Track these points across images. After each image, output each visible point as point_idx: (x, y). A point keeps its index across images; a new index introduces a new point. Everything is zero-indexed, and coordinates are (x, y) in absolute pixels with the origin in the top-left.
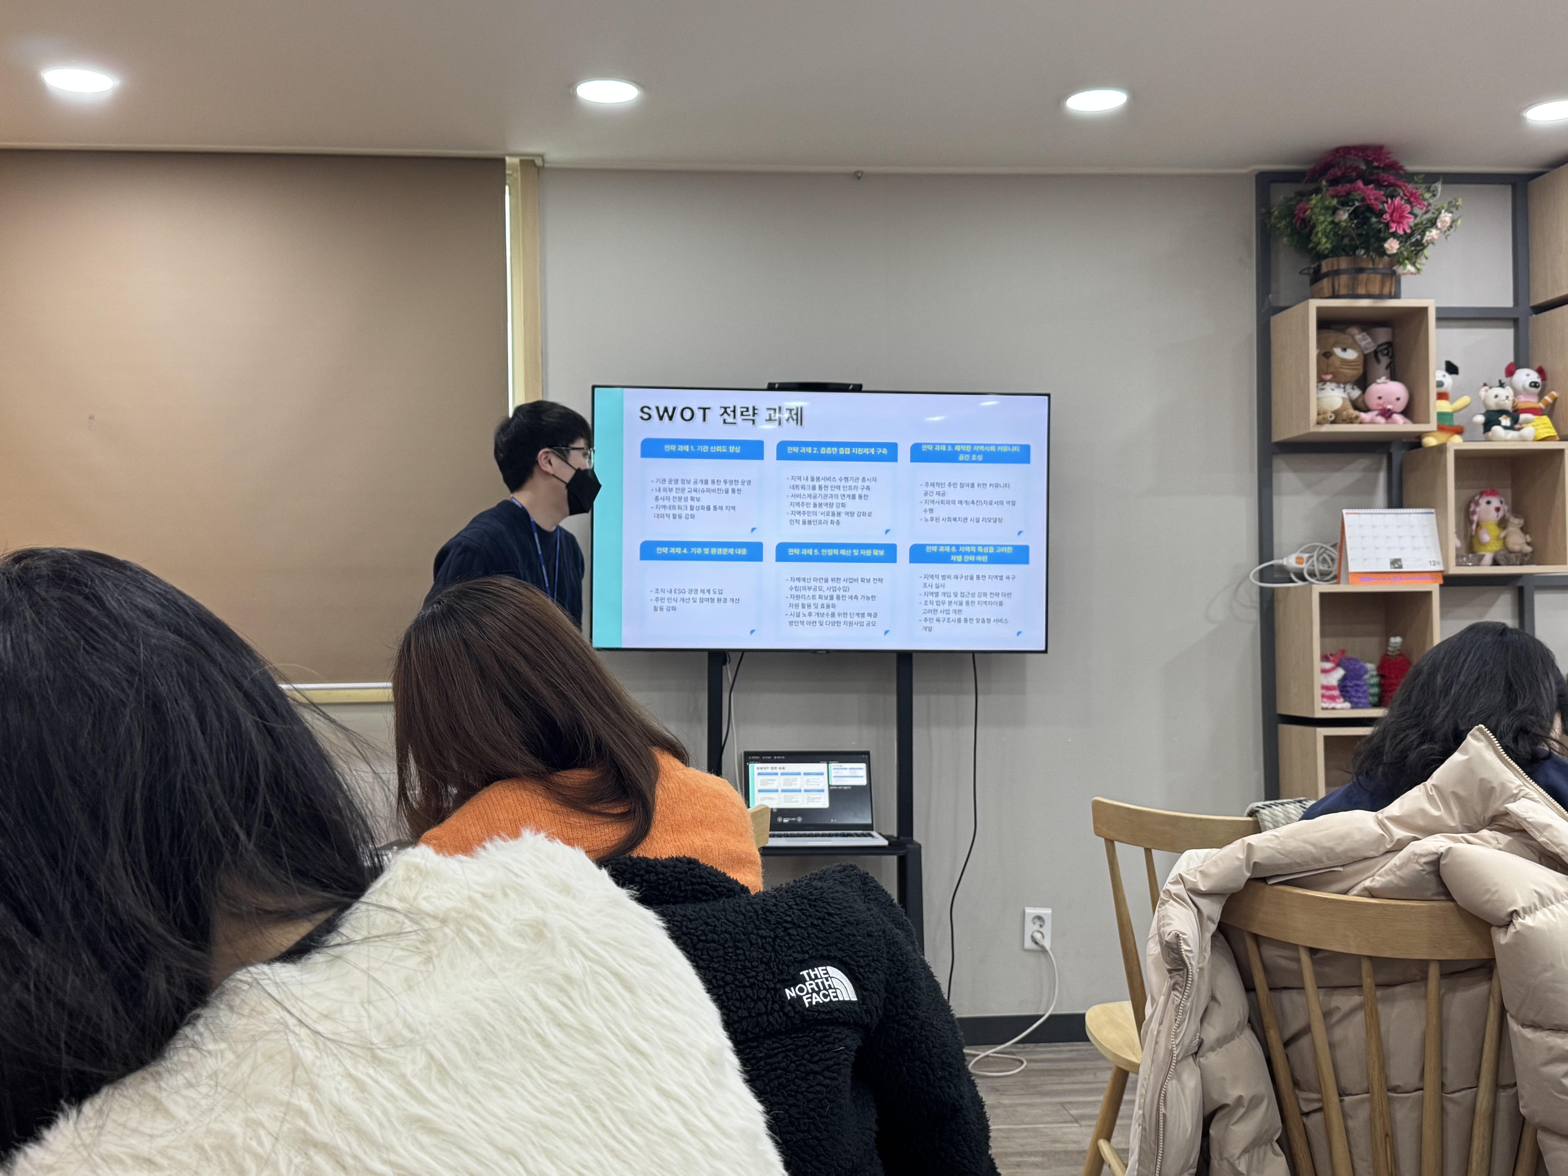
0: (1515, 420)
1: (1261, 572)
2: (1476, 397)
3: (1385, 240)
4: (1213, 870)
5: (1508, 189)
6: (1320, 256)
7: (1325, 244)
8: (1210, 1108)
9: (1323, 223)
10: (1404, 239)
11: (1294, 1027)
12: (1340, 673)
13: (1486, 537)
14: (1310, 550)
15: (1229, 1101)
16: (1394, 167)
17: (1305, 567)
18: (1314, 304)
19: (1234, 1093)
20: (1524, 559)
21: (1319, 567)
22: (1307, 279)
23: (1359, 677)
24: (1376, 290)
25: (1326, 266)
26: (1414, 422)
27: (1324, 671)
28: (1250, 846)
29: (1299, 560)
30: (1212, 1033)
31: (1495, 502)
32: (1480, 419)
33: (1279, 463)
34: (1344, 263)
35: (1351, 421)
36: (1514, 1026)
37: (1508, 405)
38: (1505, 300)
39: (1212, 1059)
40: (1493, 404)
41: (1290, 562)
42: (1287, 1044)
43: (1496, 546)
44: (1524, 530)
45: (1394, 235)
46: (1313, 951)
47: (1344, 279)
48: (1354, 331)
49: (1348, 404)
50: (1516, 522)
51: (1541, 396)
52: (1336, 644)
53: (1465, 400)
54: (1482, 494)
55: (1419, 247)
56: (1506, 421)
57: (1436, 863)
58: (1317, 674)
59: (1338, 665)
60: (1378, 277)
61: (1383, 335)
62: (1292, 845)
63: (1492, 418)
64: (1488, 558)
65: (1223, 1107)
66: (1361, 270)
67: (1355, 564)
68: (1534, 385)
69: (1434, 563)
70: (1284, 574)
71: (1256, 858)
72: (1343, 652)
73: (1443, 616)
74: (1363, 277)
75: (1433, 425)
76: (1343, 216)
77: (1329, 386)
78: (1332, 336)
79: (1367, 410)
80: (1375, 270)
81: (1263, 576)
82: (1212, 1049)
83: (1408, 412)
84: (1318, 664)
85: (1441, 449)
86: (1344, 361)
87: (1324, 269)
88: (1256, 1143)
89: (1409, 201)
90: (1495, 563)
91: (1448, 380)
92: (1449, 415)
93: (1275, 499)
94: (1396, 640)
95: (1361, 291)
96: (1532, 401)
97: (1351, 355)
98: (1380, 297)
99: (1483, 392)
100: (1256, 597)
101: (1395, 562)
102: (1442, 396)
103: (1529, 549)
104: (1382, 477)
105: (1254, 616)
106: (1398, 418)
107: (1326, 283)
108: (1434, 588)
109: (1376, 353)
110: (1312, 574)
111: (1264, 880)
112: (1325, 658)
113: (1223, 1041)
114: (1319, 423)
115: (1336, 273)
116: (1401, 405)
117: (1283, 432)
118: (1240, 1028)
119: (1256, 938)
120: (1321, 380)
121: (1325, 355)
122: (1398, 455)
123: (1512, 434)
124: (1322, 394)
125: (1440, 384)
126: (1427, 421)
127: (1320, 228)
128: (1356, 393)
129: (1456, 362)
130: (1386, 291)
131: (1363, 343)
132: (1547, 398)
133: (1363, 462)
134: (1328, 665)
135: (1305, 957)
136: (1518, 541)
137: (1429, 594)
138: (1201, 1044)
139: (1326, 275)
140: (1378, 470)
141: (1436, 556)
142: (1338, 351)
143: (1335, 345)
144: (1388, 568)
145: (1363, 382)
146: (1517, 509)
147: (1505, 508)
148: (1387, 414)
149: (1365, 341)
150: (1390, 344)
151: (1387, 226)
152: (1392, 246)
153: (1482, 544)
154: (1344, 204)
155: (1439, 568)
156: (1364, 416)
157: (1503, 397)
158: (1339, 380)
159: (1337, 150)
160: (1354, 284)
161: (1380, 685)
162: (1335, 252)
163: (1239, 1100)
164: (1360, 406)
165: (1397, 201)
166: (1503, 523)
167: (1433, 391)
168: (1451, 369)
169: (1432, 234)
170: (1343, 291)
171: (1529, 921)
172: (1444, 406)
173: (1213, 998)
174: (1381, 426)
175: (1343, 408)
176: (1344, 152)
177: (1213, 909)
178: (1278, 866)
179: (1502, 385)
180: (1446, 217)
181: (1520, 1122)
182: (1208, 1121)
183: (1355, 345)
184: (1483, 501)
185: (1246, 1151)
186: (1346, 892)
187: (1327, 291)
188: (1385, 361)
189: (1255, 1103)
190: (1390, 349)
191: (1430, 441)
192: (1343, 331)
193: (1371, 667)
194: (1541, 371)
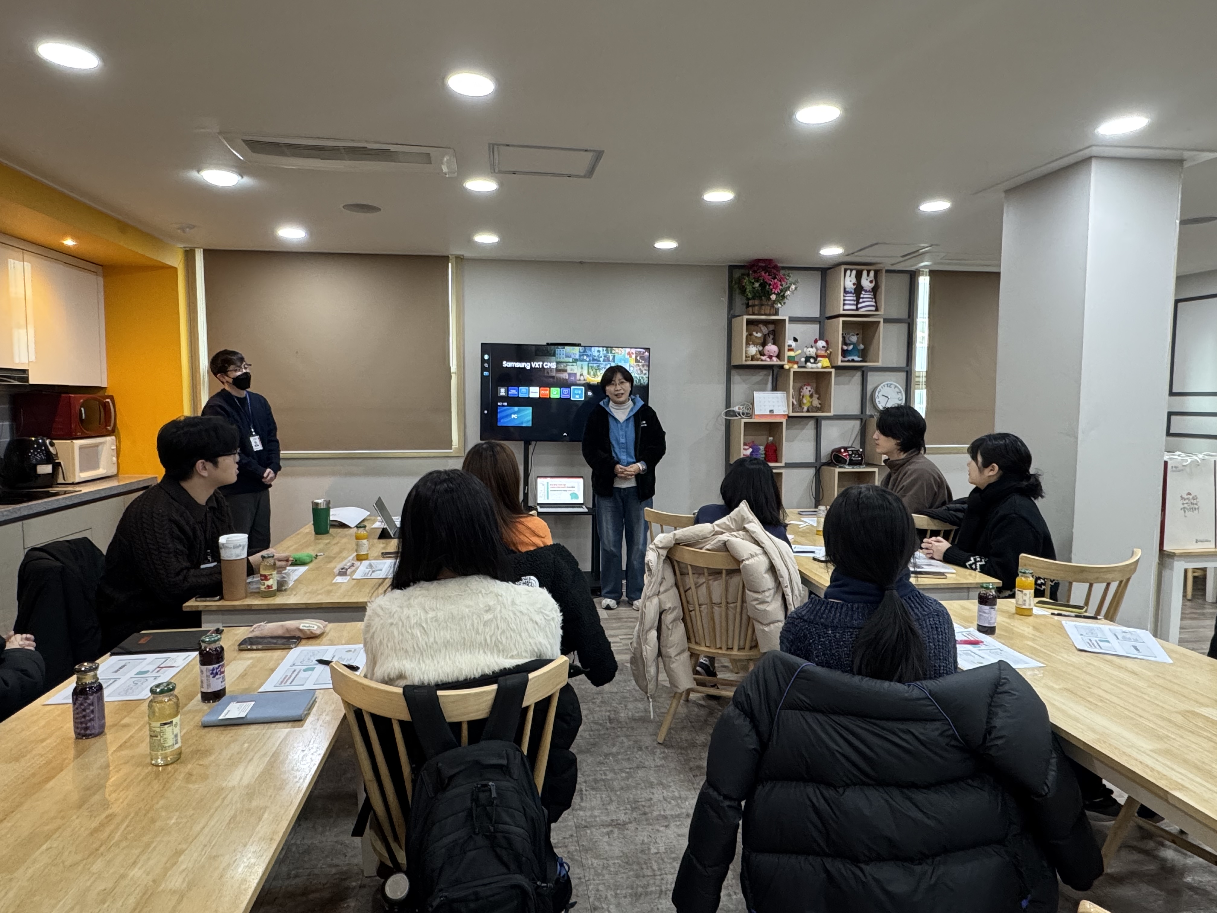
0: (815, 359)
1: (726, 412)
2: (803, 351)
3: (771, 295)
4: (663, 541)
5: (820, 273)
6: (748, 299)
7: (750, 296)
8: (662, 610)
9: (749, 288)
10: (778, 295)
11: (687, 587)
12: (751, 450)
13: (805, 401)
14: (743, 405)
15: (667, 608)
16: (776, 267)
17: (741, 411)
18: (746, 317)
19: (668, 606)
20: (818, 410)
21: (746, 411)
22: (745, 306)
23: (758, 451)
24: (768, 312)
25: (751, 303)
26: (780, 361)
27: (745, 449)
28: (675, 534)
29: (739, 409)
30: (662, 589)
31: (809, 388)
32: (803, 359)
33: (734, 372)
34: (757, 302)
35: (758, 360)
36: (746, 591)
37: (814, 355)
38: (817, 314)
39: (662, 596)
40: (808, 354)
41: (736, 409)
42: (686, 591)
43: (809, 404)
44: (818, 399)
45: (774, 293)
46: (691, 565)
47: (756, 308)
48: (761, 326)
49: (758, 353)
50: (816, 396)
51: (826, 351)
52: (750, 438)
53: (799, 351)
54: (805, 385)
55: (784, 297)
56: (812, 360)
57: (725, 543)
58: (742, 451)
59: (750, 447)
60: (769, 308)
61: (771, 327)
62: (686, 534)
63: (808, 359)
64: (806, 408)
65: (665, 610)
66: (762, 305)
67: (757, 412)
68: (824, 347)
69: (784, 411)
70: (734, 414)
71: (677, 537)
72: (753, 442)
73: (787, 429)
74: (763, 307)
75: (786, 362)
76: (757, 285)
77: (751, 346)
78: (752, 327)
79: (764, 355)
80: (768, 305)
81: (727, 414)
82: (663, 593)
83: (778, 356)
84: (742, 446)
85: (789, 370)
86: (756, 337)
87: (750, 304)
88: (674, 620)
89: (780, 281)
90: (808, 411)
91: (794, 344)
92: (794, 357)
93: (732, 386)
94: (771, 439)
95: (763, 312)
96: (822, 353)
97: (759, 335)
98: (770, 315)
99: (805, 349)
100: (724, 421)
101: (771, 411)
102: (789, 350)
103: (819, 406)
104: (770, 378)
105: (723, 428)
106: (774, 359)
107: (750, 309)
108: (784, 420)
109: (768, 334)
110: (743, 414)
111: (679, 544)
112: (745, 444)
113: (666, 591)
114: (746, 361)
115: (753, 306)
116: (776, 354)
117: (735, 362)
118: (672, 587)
119: (678, 562)
120: (747, 343)
121: (750, 334)
122: (776, 370)
123: (814, 365)
124: (748, 349)
125: (790, 346)
126: (784, 361)
127: (748, 290)
128: (761, 348)
129: (797, 337)
130: (772, 313)
131: (764, 331)
132: (828, 352)
133: (765, 372)
134: (746, 447)
135: (689, 567)
136: (816, 403)
137: (782, 423)
138: (659, 592)
139: (751, 306)
140: (769, 375)
141: (786, 409)
142: (754, 333)
143: (754, 331)
144: (768, 413)
145: (764, 344)
146: (817, 391)
147: (812, 390)
148: (770, 357)
149: (765, 330)
150: (774, 330)
151: (771, 290)
152: (773, 297)
153: (804, 404)
154: (757, 281)
155: (786, 413)
156: (763, 358)
157: (812, 351)
158: (755, 344)
159: (756, 260)
160: (760, 309)
161: (765, 454)
162: (754, 298)
163: (670, 608)
164: (762, 353)
165: (776, 280)
166: (811, 396)
167: (787, 348)
168: (795, 340)
169: (788, 293)
170: (756, 312)
171: (747, 562)
172: (792, 354)
173: (664, 578)
174: (768, 362)
175: (756, 354)
176: (759, 261)
177: (664, 553)
178: (682, 540)
179: (812, 347)
180: (793, 287)
181: (749, 618)
182: (661, 614)
183: (761, 331)
184: (805, 388)
185: (671, 622)
186: (701, 549)
187: (751, 312)
188: (771, 337)
189: (675, 608)
190: (774, 332)
191: (787, 367)
192: (757, 325)
193: (762, 448)
194: (827, 342)
